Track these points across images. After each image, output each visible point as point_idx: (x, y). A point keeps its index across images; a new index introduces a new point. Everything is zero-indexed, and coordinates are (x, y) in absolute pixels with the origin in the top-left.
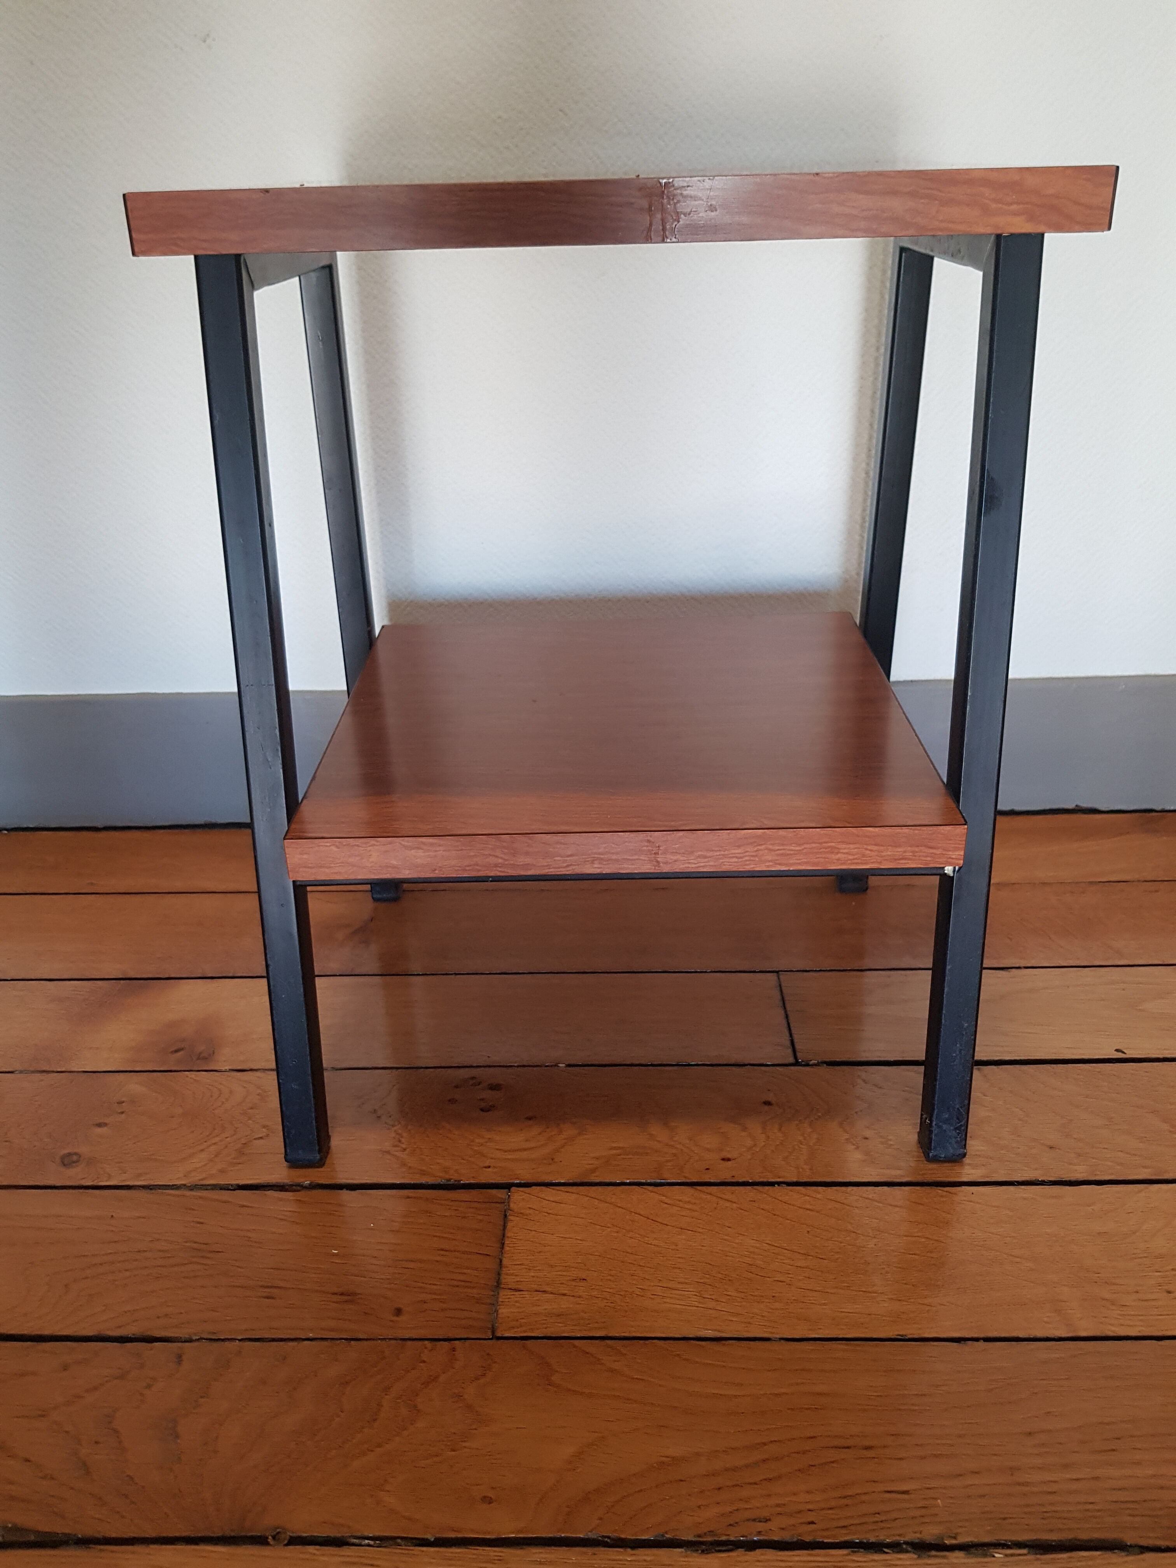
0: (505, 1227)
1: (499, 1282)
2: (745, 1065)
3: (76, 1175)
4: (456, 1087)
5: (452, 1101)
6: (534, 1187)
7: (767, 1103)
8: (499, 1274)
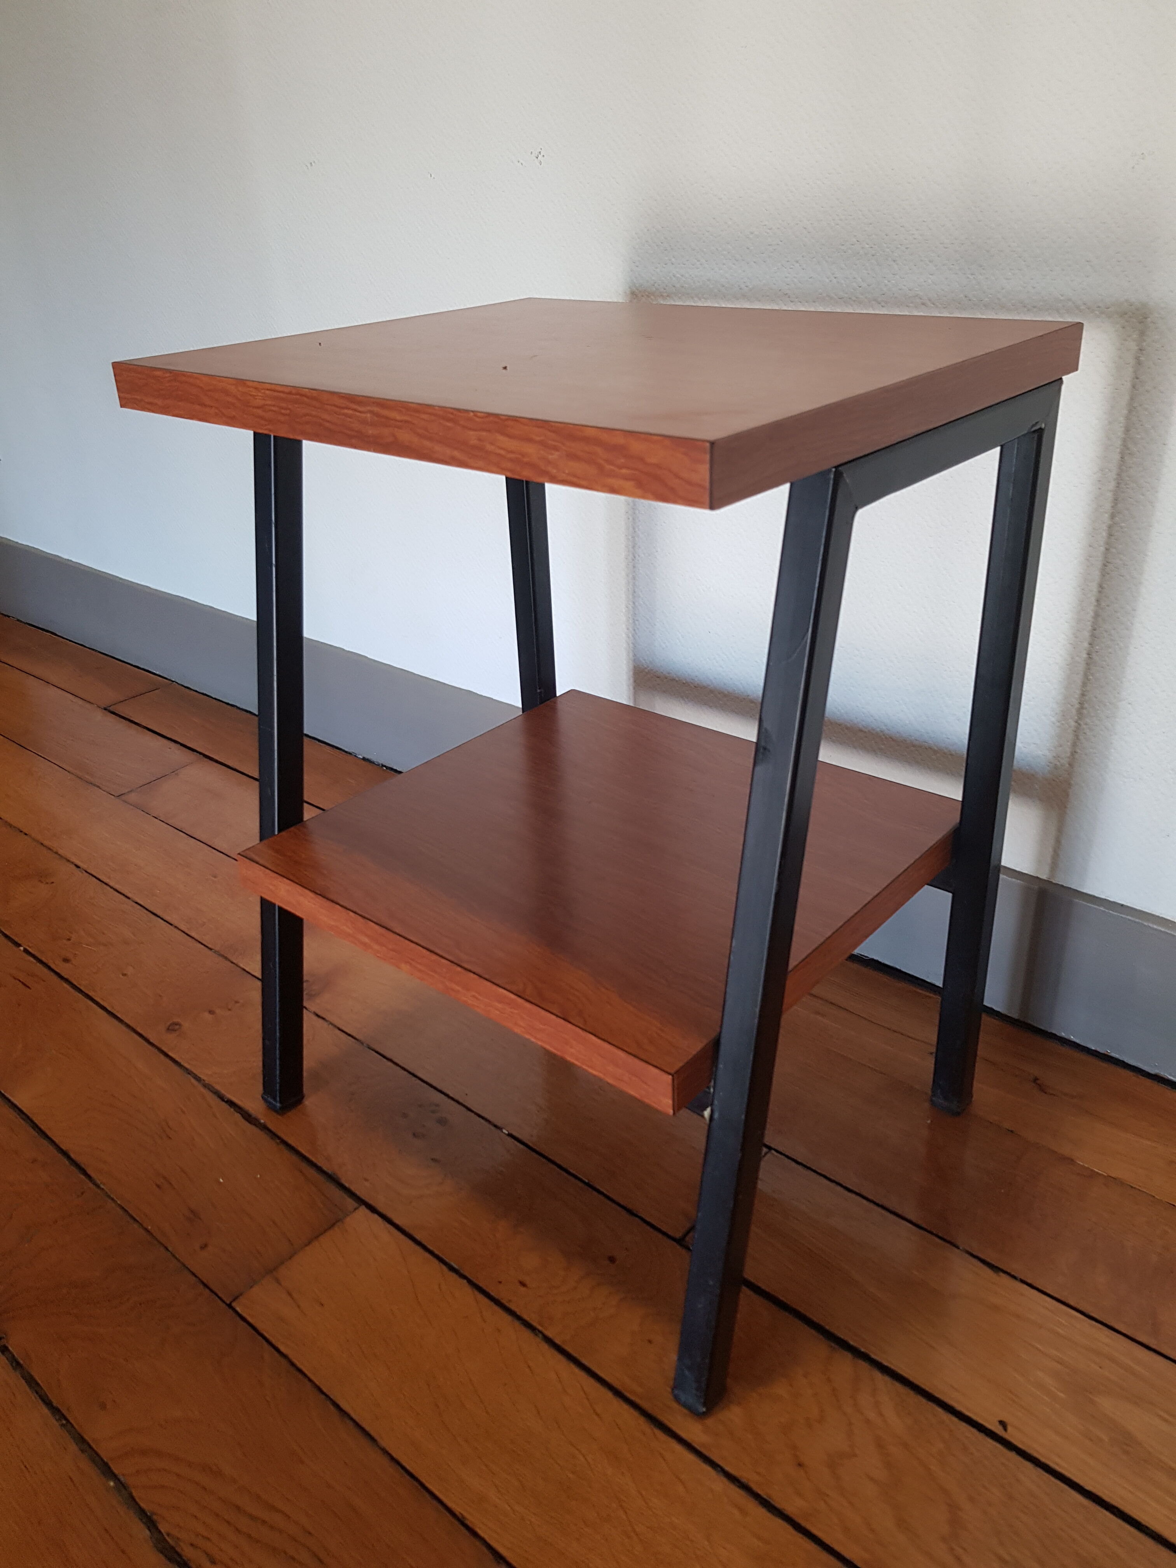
0: (325, 1231)
1: (275, 1268)
2: (636, 1216)
3: (169, 1042)
4: (420, 1106)
5: (405, 1115)
6: (376, 1216)
7: (612, 1260)
8: (282, 1263)
